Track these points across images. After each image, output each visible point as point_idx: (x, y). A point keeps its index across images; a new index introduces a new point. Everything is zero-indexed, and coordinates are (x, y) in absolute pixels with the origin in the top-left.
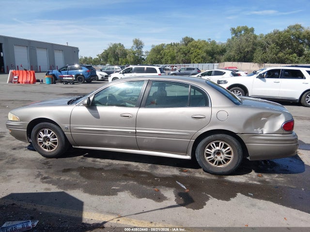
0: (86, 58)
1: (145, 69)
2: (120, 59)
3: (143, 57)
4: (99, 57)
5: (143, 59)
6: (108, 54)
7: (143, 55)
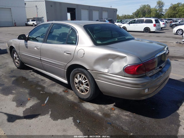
0: (125, 15)
1: (145, 20)
2: (146, 15)
3: (163, 13)
4: (133, 14)
5: (163, 15)
6: (139, 12)
7: (163, 12)
